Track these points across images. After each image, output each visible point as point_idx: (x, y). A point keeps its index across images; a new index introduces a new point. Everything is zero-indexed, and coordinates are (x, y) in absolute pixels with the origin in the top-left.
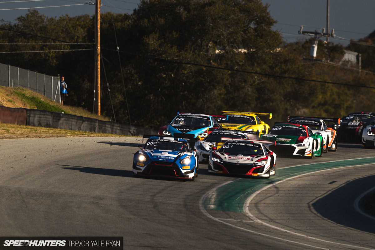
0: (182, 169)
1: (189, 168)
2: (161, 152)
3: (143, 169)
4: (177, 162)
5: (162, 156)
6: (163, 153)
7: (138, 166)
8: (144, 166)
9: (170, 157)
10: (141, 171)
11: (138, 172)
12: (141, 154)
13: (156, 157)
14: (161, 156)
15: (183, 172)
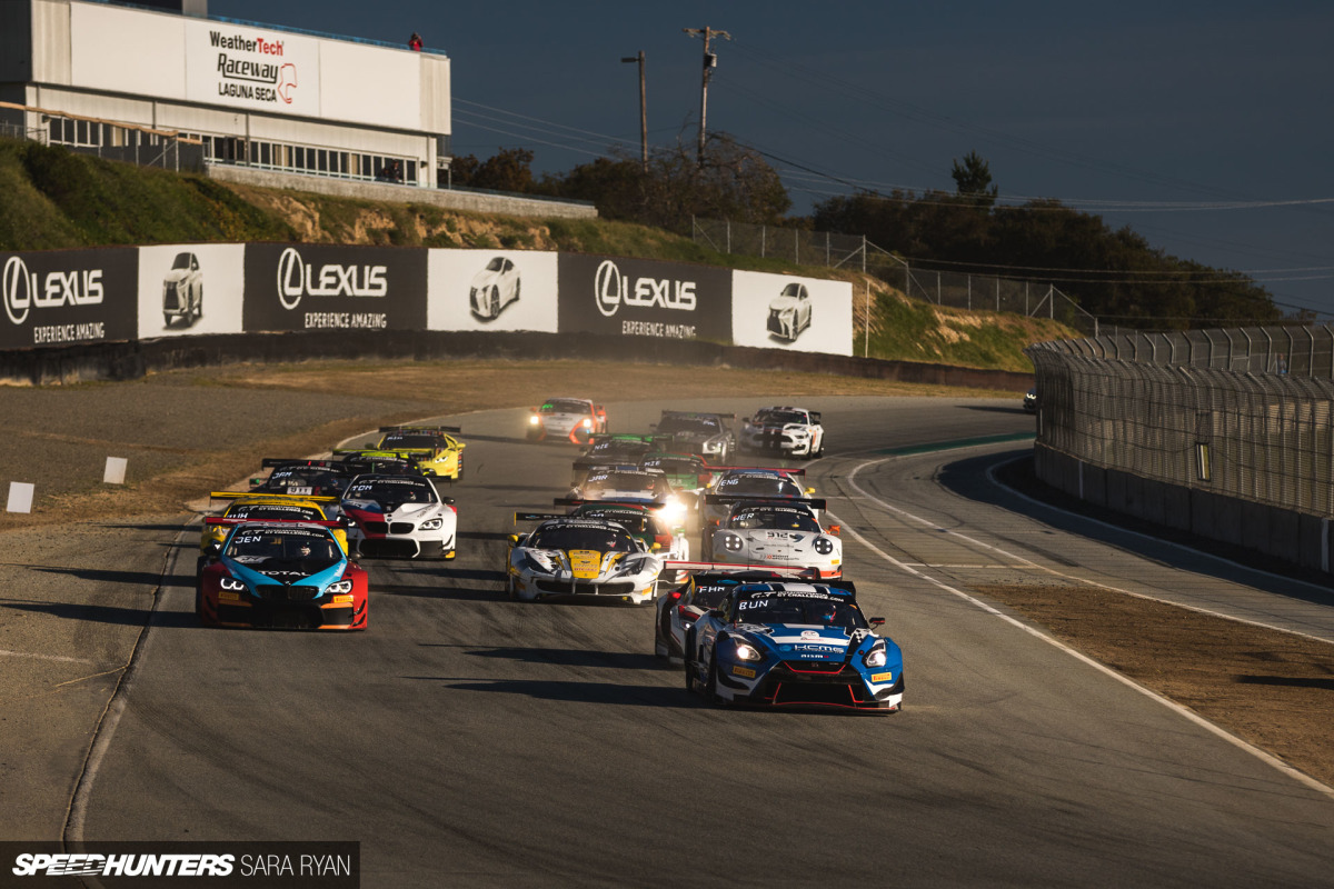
0: (870, 681)
1: (890, 678)
2: (797, 632)
3: (752, 685)
4: (856, 661)
5: (807, 644)
6: (803, 633)
7: (736, 675)
8: (757, 676)
9: (832, 646)
10: (748, 693)
11: (735, 696)
12: (740, 641)
13: (789, 649)
14: (803, 645)
15: (874, 690)
